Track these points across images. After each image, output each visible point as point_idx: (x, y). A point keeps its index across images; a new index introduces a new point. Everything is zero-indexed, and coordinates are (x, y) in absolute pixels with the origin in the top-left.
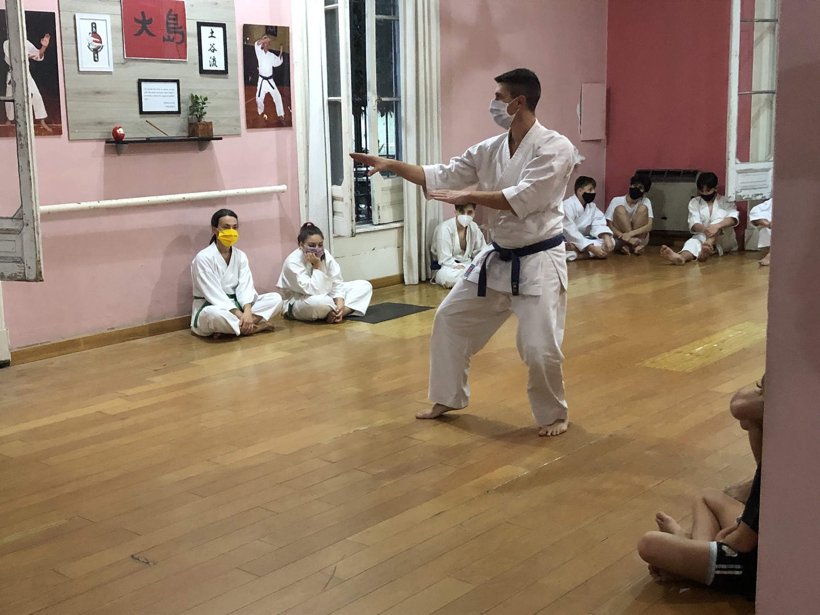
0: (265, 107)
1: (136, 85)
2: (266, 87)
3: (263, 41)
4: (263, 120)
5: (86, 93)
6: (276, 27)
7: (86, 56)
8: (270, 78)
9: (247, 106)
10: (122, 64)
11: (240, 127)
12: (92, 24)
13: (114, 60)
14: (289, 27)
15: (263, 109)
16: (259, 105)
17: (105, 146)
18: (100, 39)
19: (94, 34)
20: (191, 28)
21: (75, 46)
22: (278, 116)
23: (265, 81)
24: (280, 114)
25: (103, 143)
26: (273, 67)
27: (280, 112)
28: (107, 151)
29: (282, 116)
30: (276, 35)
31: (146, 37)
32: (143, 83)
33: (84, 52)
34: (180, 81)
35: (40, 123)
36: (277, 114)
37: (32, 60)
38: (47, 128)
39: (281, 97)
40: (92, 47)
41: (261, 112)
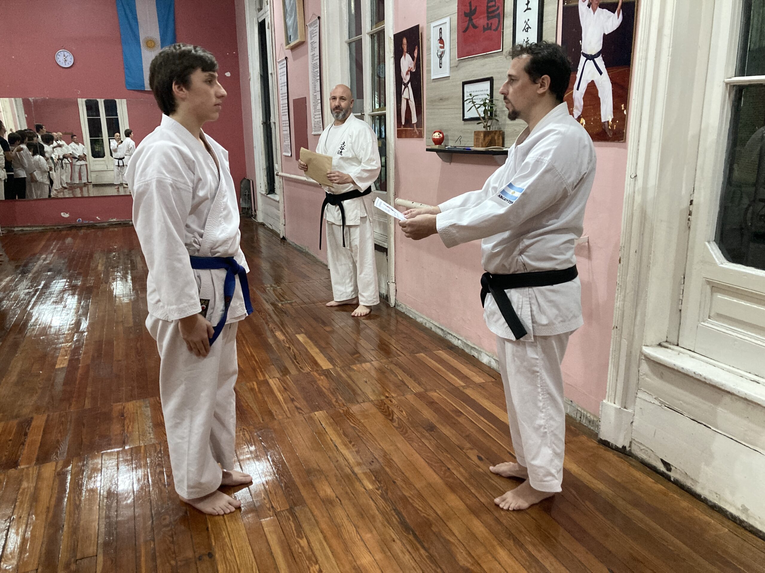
0: (584, 106)
1: (461, 89)
2: (590, 72)
5: (435, 101)
8: (597, 55)
10: (457, 67)
12: (440, 29)
15: (581, 109)
16: (576, 103)
18: (443, 43)
19: (441, 40)
22: (603, 121)
23: (590, 63)
24: (606, 118)
26: (604, 34)
27: (607, 114)
29: (608, 122)
31: (471, 31)
32: (466, 86)
33: (434, 60)
34: (494, 79)
35: (413, 127)
36: (600, 119)
37: (411, 72)
38: (416, 131)
39: (612, 87)
40: (439, 54)
41: (578, 114)
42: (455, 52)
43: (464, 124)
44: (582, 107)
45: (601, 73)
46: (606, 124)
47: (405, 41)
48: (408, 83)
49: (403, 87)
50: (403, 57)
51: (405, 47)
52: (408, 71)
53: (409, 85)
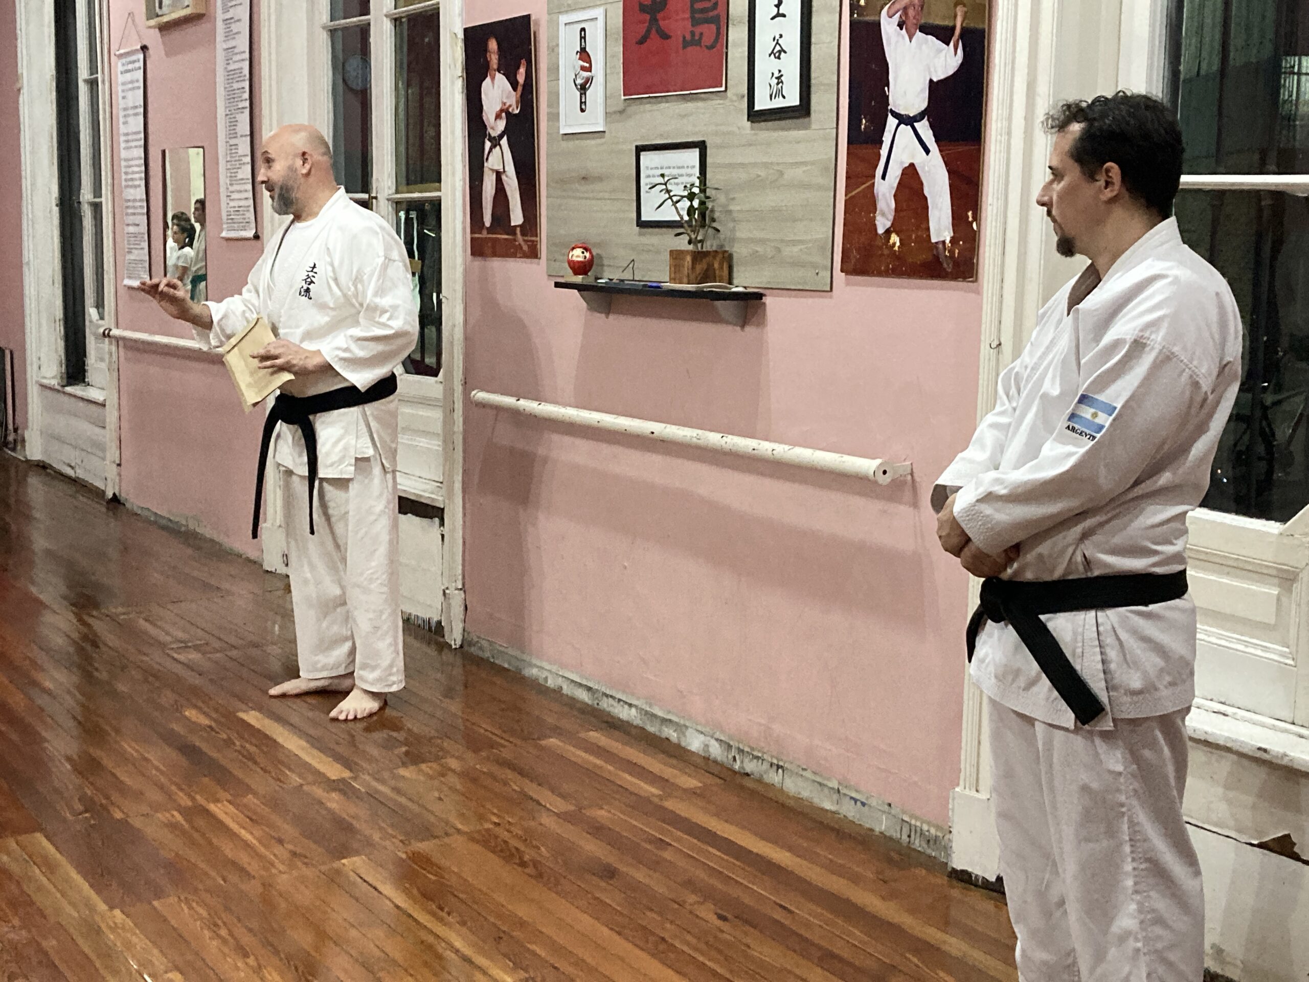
0: (896, 210)
1: (633, 161)
2: (907, 148)
4: (886, 252)
5: (568, 181)
8: (919, 117)
9: (851, 205)
10: (621, 112)
11: (830, 268)
12: (581, 30)
15: (891, 217)
16: (881, 205)
18: (589, 59)
19: (583, 54)
21: (558, 83)
22: (934, 240)
23: (905, 129)
24: (938, 235)
26: (931, 81)
27: (940, 226)
29: (944, 242)
31: (655, 42)
32: (644, 156)
33: (569, 95)
34: (708, 145)
35: (515, 234)
36: (929, 236)
37: (509, 114)
38: (522, 243)
39: (950, 178)
40: (579, 81)
41: (884, 225)
42: (618, 82)
43: (640, 234)
44: (893, 214)
45: (927, 151)
46: (941, 246)
47: (493, 45)
48: (501, 137)
49: (488, 144)
50: (488, 80)
51: (494, 59)
52: (502, 111)
53: (504, 141)
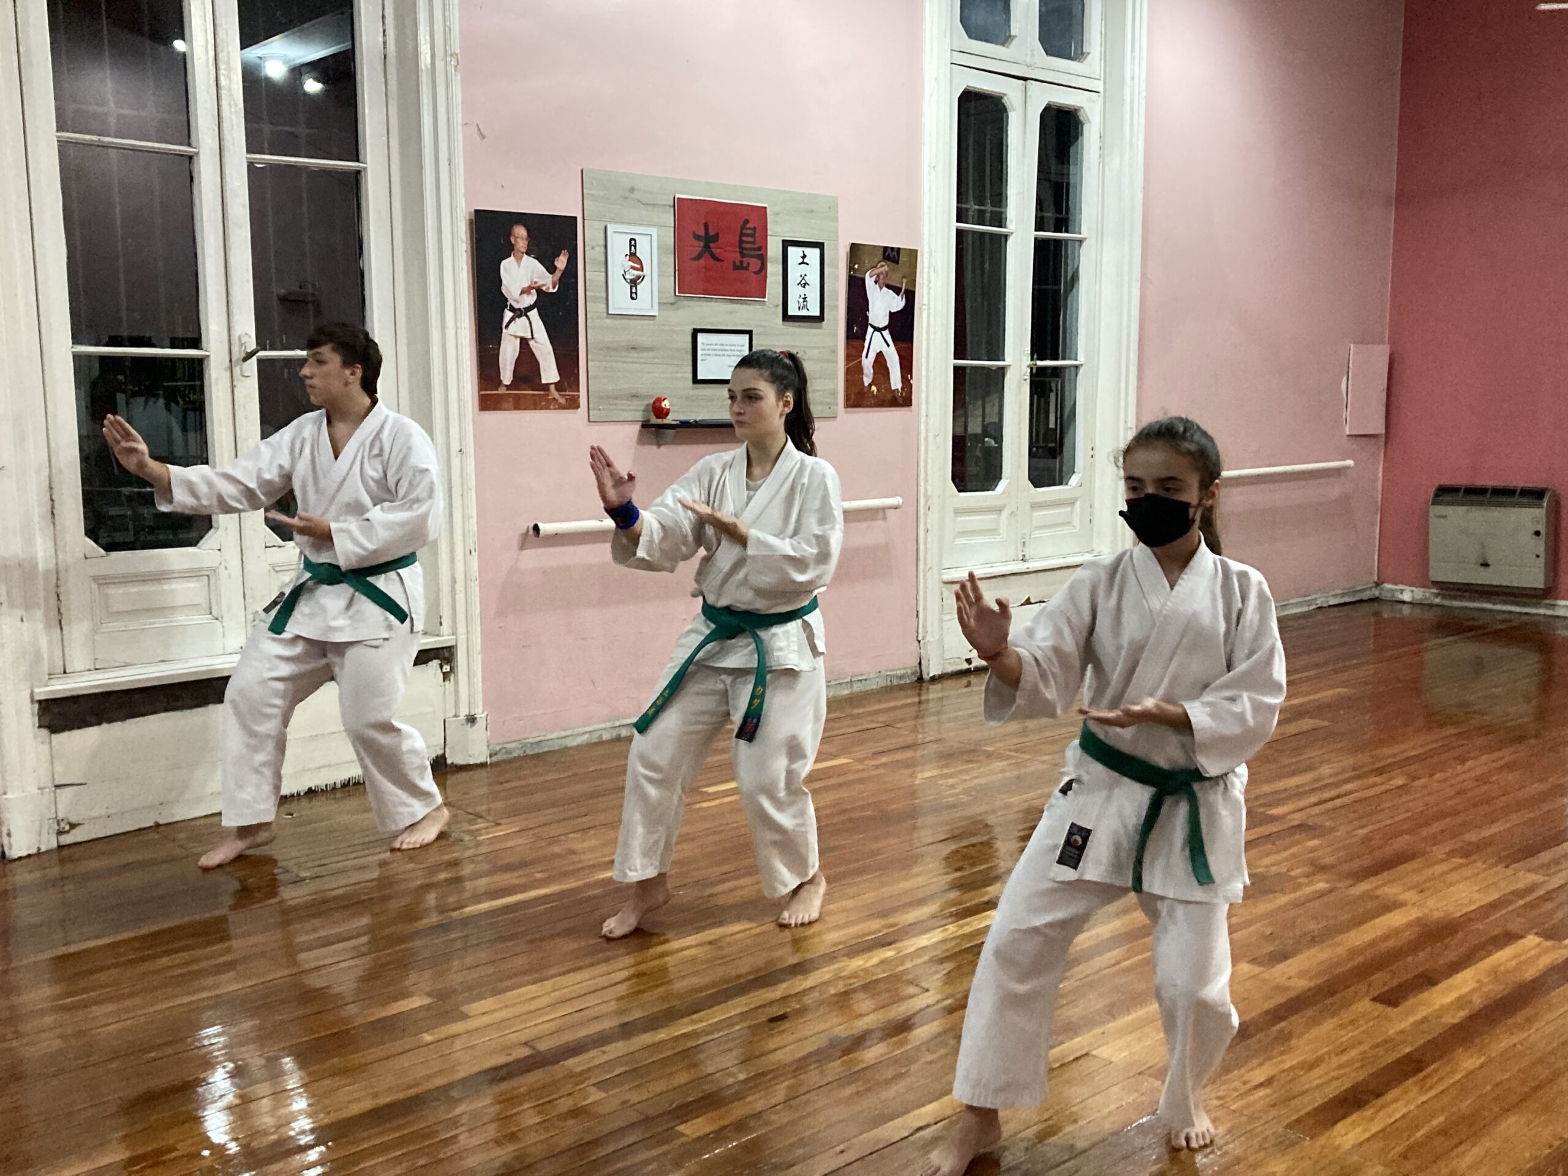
0: (874, 373)
1: (689, 339)
2: (878, 343)
3: (877, 271)
5: (616, 349)
6: (899, 249)
7: (619, 289)
8: (884, 329)
9: (848, 372)
10: (672, 304)
11: (837, 405)
12: (631, 240)
13: (659, 298)
14: (916, 251)
15: (871, 377)
16: (866, 371)
17: (640, 432)
18: (641, 263)
19: (633, 256)
20: (774, 249)
21: (604, 274)
22: (893, 388)
23: (877, 334)
24: (895, 386)
25: (637, 427)
26: (891, 312)
27: (896, 382)
28: (641, 441)
29: (898, 389)
30: (897, 262)
31: (709, 262)
32: (700, 335)
34: (754, 332)
35: (548, 390)
36: (891, 386)
37: (539, 291)
38: (558, 397)
39: (898, 358)
40: (628, 277)
41: (868, 381)
42: (670, 282)
43: (695, 389)
44: (872, 375)
45: (888, 345)
46: (897, 391)
47: (520, 233)
48: (530, 308)
49: (508, 315)
50: (512, 258)
51: (521, 244)
52: (530, 288)
53: (534, 314)
